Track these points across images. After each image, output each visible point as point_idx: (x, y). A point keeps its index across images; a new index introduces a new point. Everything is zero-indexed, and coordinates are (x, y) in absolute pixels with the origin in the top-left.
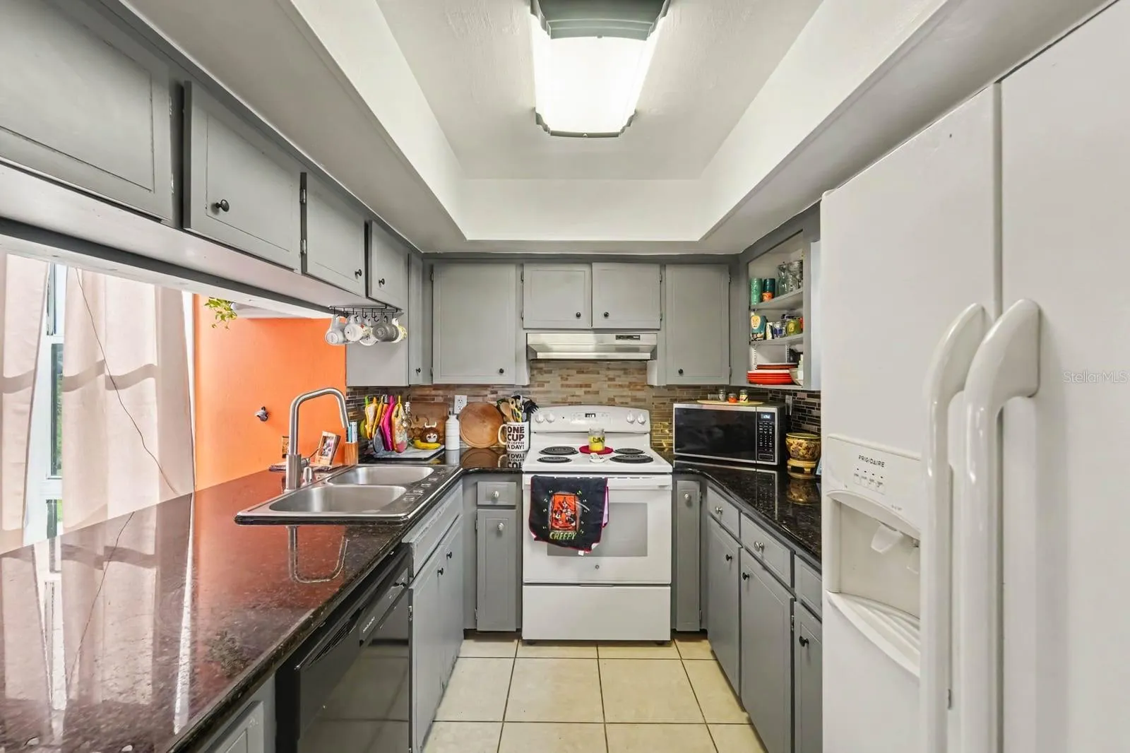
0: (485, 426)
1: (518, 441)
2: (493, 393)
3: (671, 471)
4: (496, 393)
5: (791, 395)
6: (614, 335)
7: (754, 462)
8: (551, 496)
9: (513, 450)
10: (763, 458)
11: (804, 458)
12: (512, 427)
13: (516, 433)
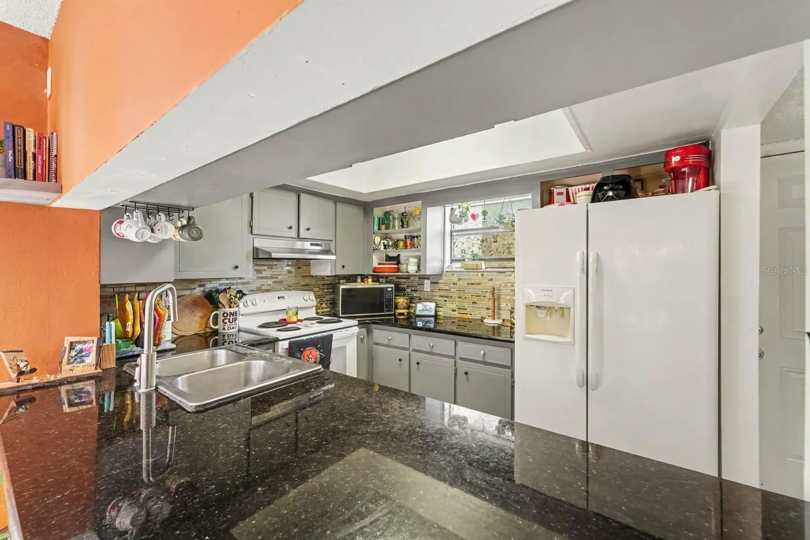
0: (195, 315)
1: (234, 323)
2: (200, 286)
3: (357, 324)
4: (204, 285)
5: (384, 278)
6: (309, 243)
7: (383, 313)
8: (302, 352)
9: (229, 331)
10: (388, 311)
11: (404, 308)
12: (228, 312)
13: (232, 317)
